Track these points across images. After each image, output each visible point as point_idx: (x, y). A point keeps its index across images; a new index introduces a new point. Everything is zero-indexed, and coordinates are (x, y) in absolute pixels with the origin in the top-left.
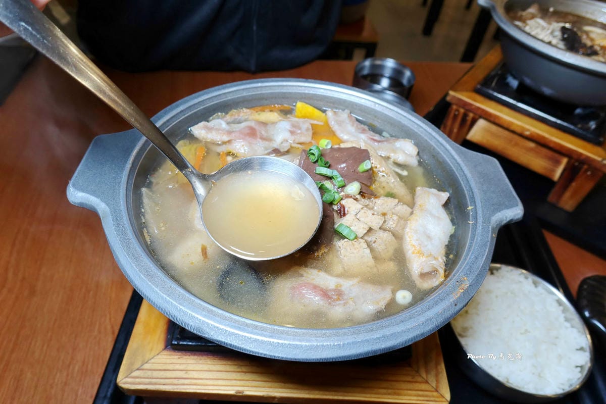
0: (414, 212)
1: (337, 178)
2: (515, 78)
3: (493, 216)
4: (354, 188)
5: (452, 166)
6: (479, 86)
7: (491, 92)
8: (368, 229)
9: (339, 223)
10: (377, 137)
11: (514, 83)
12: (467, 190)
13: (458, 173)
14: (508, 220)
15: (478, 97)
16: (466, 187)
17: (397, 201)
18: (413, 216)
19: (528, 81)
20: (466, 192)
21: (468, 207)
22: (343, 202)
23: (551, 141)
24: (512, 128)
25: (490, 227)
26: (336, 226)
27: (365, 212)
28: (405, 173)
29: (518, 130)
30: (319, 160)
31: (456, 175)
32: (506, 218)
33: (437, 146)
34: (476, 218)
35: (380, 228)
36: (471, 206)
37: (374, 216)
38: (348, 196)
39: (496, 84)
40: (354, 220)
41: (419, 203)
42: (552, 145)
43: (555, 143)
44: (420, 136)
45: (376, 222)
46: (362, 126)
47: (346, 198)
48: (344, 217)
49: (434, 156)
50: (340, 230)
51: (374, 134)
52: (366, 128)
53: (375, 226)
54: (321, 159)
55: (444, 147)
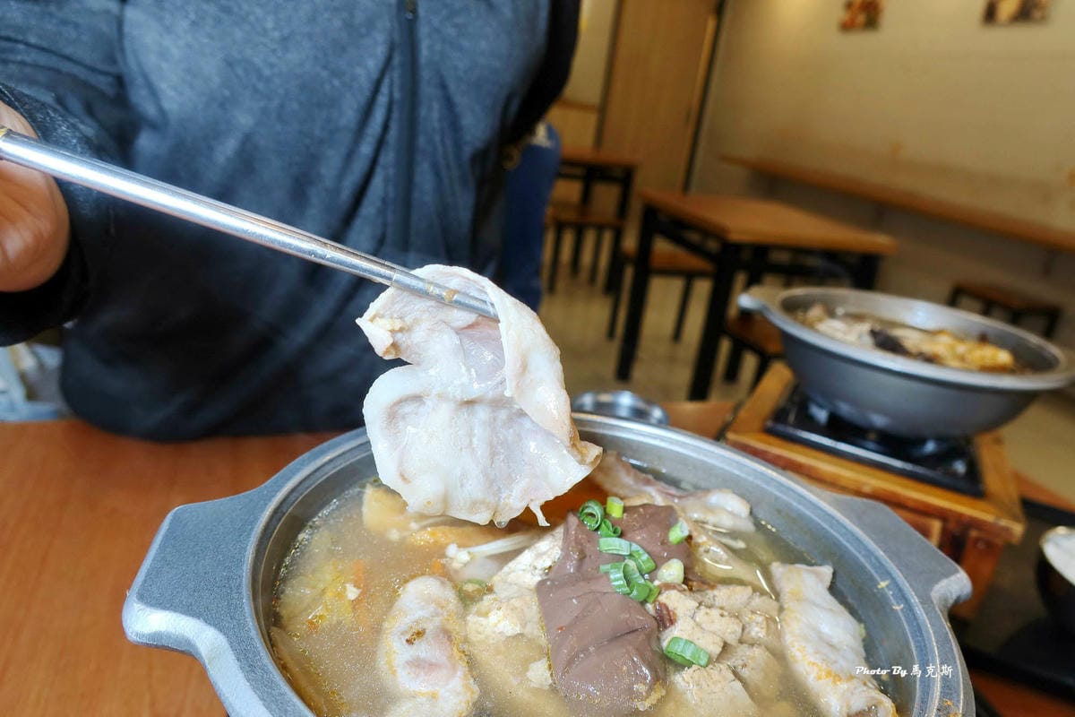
0: (786, 606)
1: (640, 555)
2: (821, 406)
3: (931, 590)
4: (673, 570)
5: (819, 521)
6: (770, 424)
7: (791, 431)
8: (722, 644)
9: (669, 638)
10: (673, 491)
11: (821, 415)
12: (864, 556)
13: (835, 530)
14: (954, 597)
15: (772, 439)
16: (860, 552)
17: (749, 590)
18: (786, 615)
19: (845, 409)
20: (862, 560)
21: (879, 584)
22: (663, 598)
23: (909, 499)
24: (843, 483)
25: (937, 609)
26: (665, 644)
27: (707, 614)
28: (741, 545)
29: (852, 486)
30: (603, 525)
31: (833, 535)
32: (951, 593)
33: (781, 492)
34: (903, 598)
35: (741, 642)
36: (883, 580)
37: (724, 619)
38: (668, 586)
39: (796, 418)
40: (693, 628)
41: (788, 590)
42: (911, 504)
43: (916, 501)
44: (745, 480)
45: (730, 630)
46: (644, 475)
47: (666, 590)
48: (673, 627)
49: (779, 512)
50: (677, 649)
51: (667, 486)
52: (650, 477)
53: (732, 640)
54: (605, 523)
55: (793, 491)
